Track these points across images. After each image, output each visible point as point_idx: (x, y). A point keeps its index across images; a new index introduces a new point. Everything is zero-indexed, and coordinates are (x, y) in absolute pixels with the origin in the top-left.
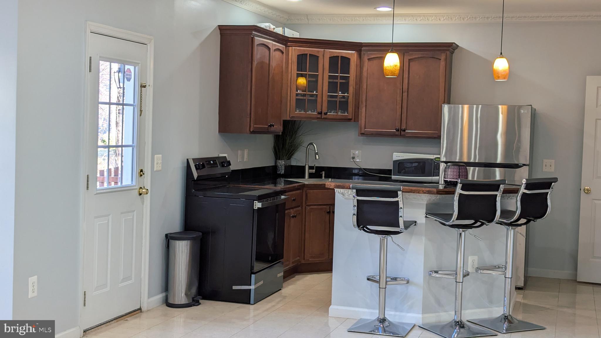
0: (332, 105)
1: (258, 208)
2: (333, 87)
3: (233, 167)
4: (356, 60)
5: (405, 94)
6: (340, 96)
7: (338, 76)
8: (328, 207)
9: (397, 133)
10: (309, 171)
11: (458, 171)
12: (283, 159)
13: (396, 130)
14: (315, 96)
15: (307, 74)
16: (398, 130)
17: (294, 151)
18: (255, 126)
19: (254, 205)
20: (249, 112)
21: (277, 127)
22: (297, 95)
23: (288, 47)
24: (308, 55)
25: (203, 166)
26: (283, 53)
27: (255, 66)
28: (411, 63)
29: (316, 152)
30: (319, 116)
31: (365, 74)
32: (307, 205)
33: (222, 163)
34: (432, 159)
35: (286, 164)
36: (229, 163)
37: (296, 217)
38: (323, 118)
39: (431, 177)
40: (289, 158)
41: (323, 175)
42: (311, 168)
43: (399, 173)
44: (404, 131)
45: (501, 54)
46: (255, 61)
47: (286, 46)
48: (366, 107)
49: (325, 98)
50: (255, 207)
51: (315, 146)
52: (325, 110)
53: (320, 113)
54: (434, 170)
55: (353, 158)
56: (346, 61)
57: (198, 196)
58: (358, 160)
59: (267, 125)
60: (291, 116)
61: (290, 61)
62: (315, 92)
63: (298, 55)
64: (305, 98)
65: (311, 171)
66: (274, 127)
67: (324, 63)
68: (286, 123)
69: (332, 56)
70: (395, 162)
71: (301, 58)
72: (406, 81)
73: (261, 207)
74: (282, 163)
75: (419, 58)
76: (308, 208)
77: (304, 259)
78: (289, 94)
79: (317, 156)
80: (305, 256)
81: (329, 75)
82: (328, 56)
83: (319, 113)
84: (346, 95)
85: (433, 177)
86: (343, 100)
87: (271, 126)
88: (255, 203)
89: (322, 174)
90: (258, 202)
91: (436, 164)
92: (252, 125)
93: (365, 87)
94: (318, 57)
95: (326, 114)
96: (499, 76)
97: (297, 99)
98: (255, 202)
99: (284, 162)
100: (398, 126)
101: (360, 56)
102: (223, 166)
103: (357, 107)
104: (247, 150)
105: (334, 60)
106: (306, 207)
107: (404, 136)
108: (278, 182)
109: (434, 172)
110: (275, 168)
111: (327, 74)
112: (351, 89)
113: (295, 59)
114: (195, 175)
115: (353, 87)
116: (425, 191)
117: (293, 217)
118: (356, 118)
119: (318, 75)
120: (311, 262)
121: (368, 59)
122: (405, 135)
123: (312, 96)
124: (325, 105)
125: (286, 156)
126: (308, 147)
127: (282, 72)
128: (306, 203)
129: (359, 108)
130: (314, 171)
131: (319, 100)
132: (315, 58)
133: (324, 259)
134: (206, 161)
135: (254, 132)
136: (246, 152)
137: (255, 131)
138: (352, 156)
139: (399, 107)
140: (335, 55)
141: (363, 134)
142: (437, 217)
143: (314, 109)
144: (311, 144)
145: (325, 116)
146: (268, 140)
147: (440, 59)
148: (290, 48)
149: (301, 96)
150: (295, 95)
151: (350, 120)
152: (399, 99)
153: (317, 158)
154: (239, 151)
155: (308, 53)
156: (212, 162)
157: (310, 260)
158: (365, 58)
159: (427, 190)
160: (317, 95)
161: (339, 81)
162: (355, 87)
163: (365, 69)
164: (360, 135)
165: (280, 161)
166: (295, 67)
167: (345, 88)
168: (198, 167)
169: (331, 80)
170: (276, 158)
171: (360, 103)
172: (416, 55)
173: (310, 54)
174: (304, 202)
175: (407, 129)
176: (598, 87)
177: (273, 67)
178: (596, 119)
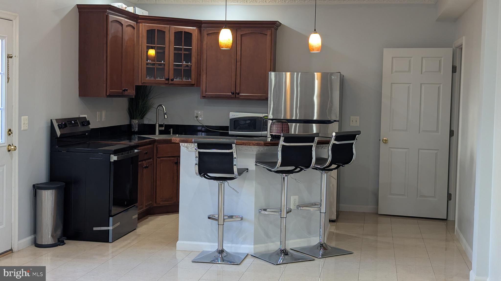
0: (178, 72)
1: (114, 160)
2: (178, 57)
3: (92, 126)
4: (197, 35)
5: (239, 64)
6: (184, 65)
7: (182, 48)
8: (176, 158)
9: (233, 96)
10: (159, 129)
11: (281, 126)
12: (137, 118)
13: (231, 93)
14: (163, 65)
15: (155, 46)
16: (234, 94)
17: (146, 112)
18: (110, 91)
19: (111, 158)
20: (105, 80)
21: (130, 91)
22: (147, 64)
23: (138, 24)
24: (156, 30)
25: (65, 125)
26: (134, 28)
27: (110, 39)
28: (243, 38)
29: (165, 112)
30: (167, 82)
31: (205, 46)
32: (158, 157)
33: (82, 122)
34: (261, 118)
35: (139, 123)
36: (88, 123)
37: (148, 167)
38: (170, 83)
39: (261, 132)
40: (142, 118)
41: (172, 132)
42: (160, 126)
43: (235, 129)
44: (238, 94)
45: (315, 30)
46: (110, 35)
48: (206, 74)
49: (172, 67)
50: (112, 160)
51: (164, 107)
52: (171, 77)
53: (168, 79)
54: (263, 126)
55: (197, 117)
56: (189, 35)
57: (61, 151)
58: (200, 119)
59: (121, 90)
60: (142, 82)
61: (141, 36)
62: (163, 62)
63: (147, 31)
64: (154, 67)
65: (161, 128)
66: (128, 91)
67: (170, 37)
68: (138, 88)
69: (177, 31)
70: (231, 120)
71: (150, 33)
72: (239, 53)
73: (116, 159)
74: (135, 122)
75: (249, 33)
76: (159, 160)
77: (156, 203)
78: (140, 63)
79: (166, 116)
80: (157, 200)
81: (174, 47)
82: (174, 32)
83: (166, 80)
84: (189, 64)
85: (263, 132)
86: (187, 68)
87: (124, 90)
88: (111, 157)
89: (170, 131)
90: (114, 156)
91: (265, 121)
92: (108, 89)
93: (205, 57)
94: (165, 32)
95: (172, 80)
96: (314, 48)
97: (147, 68)
98: (111, 155)
99: (137, 121)
100: (233, 90)
101: (200, 31)
102: (83, 125)
103: (199, 75)
104: (105, 111)
105: (178, 34)
106: (156, 159)
107: (238, 98)
108: (132, 138)
109: (263, 128)
110: (130, 126)
111: (172, 47)
112: (193, 59)
113: (145, 34)
114: (58, 133)
115: (195, 58)
116: (255, 144)
117: (146, 167)
118: (198, 84)
119: (165, 47)
120: (162, 205)
121: (207, 34)
122: (239, 97)
123: (160, 65)
124: (172, 72)
125: (139, 115)
126: (158, 108)
127: (134, 44)
128: (156, 156)
130: (164, 128)
131: (166, 68)
132: (162, 33)
133: (173, 202)
134: (68, 121)
135: (111, 96)
136: (104, 113)
138: (195, 115)
139: (234, 74)
140: (180, 31)
141: (204, 97)
142: (264, 165)
143: (162, 76)
144: (161, 105)
145: (172, 82)
146: (123, 103)
147: (267, 35)
148: (141, 24)
149: (151, 65)
150: (146, 65)
151: (193, 85)
152: (234, 67)
153: (166, 117)
154: (98, 112)
155: (156, 29)
156: (73, 122)
157: (161, 203)
158: (205, 33)
159: (256, 142)
160: (164, 64)
161: (183, 52)
162: (196, 57)
163: (205, 42)
164: (202, 98)
165: (134, 121)
166: (145, 40)
167: (188, 58)
168: (61, 127)
169: (176, 52)
170: (130, 118)
171: (201, 71)
172: (247, 31)
173: (158, 30)
174: (155, 155)
175: (241, 93)
176: (392, 58)
177: (126, 40)
178: (392, 83)
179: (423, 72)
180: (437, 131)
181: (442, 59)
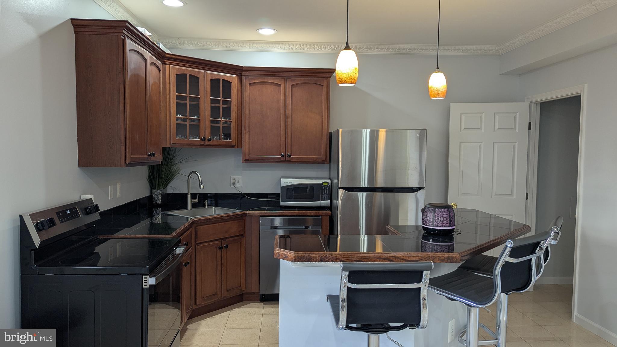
0: (215, 130)
1: (149, 285)
2: (215, 111)
4: (237, 84)
5: (289, 120)
6: (222, 122)
7: (220, 100)
8: (219, 242)
9: (282, 159)
10: (191, 201)
12: (160, 188)
13: (281, 156)
14: (197, 121)
15: (187, 96)
16: (283, 156)
17: (170, 179)
18: (131, 156)
19: (144, 282)
20: (123, 138)
21: (157, 156)
22: (177, 119)
23: (164, 65)
24: (188, 75)
25: (52, 223)
26: (159, 70)
27: (129, 77)
28: (294, 89)
29: (200, 181)
30: (202, 143)
31: (246, 99)
32: (197, 244)
33: (86, 209)
34: (319, 184)
35: (162, 194)
36: (96, 208)
38: (206, 144)
39: (320, 202)
40: (165, 187)
42: (194, 196)
44: (289, 156)
45: (438, 68)
46: (129, 71)
47: (163, 64)
48: (249, 133)
49: (208, 124)
50: (145, 285)
51: (199, 174)
52: (208, 136)
53: (204, 139)
54: (322, 194)
55: (234, 184)
56: (227, 84)
58: (239, 186)
59: (146, 155)
60: (171, 143)
61: (168, 81)
62: (196, 117)
63: (176, 75)
64: (186, 123)
65: (194, 201)
66: (155, 156)
67: (205, 86)
68: (167, 153)
69: (214, 78)
70: (283, 188)
71: (181, 78)
72: (289, 107)
73: (155, 284)
74: (158, 193)
75: (301, 84)
76: (198, 247)
77: (196, 304)
78: (168, 117)
79: (202, 185)
80: (197, 301)
81: (211, 99)
82: (210, 79)
83: (202, 140)
84: (228, 120)
86: (225, 125)
87: (151, 155)
88: (144, 279)
89: (205, 204)
90: (149, 277)
91: (324, 188)
92: (128, 155)
93: (247, 112)
94: (199, 78)
95: (210, 140)
97: (177, 124)
98: (144, 277)
99: (160, 192)
100: (283, 151)
101: (240, 80)
102: (88, 213)
103: (240, 133)
104: (120, 184)
105: (215, 82)
106: (196, 246)
107: (289, 162)
109: (322, 197)
110: (150, 198)
111: (209, 98)
112: (234, 114)
113: (173, 79)
114: (37, 241)
115: (236, 113)
118: (238, 145)
119: (199, 98)
120: (204, 305)
121: (249, 84)
122: (290, 160)
123: (193, 120)
124: (208, 130)
125: (163, 184)
126: (190, 176)
127: (160, 92)
128: (195, 241)
129: (241, 134)
130: (197, 200)
131: (201, 124)
132: (195, 80)
133: (217, 299)
134: (57, 213)
135: (131, 164)
136: (118, 186)
137: (132, 162)
138: (232, 182)
139: (283, 132)
140: (217, 78)
141: (247, 161)
143: (197, 134)
144: (194, 172)
145: (209, 143)
146: (143, 171)
147: (323, 86)
148: (167, 66)
149: (182, 121)
150: (175, 121)
151: (233, 146)
152: (283, 124)
153: (202, 187)
154: (109, 186)
155: (188, 73)
156: (68, 212)
157: (202, 303)
158: (246, 82)
160: (199, 120)
161: (221, 105)
162: (237, 113)
163: (246, 94)
164: (244, 161)
165: (156, 191)
166: (173, 88)
167: (227, 112)
168: (41, 228)
169: (213, 105)
170: (151, 187)
171: (243, 129)
172: (298, 81)
173: (189, 75)
174: (193, 241)
175: (292, 154)
176: (461, 113)
177: (151, 84)
178: (460, 142)
179: (495, 130)
180: (512, 195)
181: (518, 115)
